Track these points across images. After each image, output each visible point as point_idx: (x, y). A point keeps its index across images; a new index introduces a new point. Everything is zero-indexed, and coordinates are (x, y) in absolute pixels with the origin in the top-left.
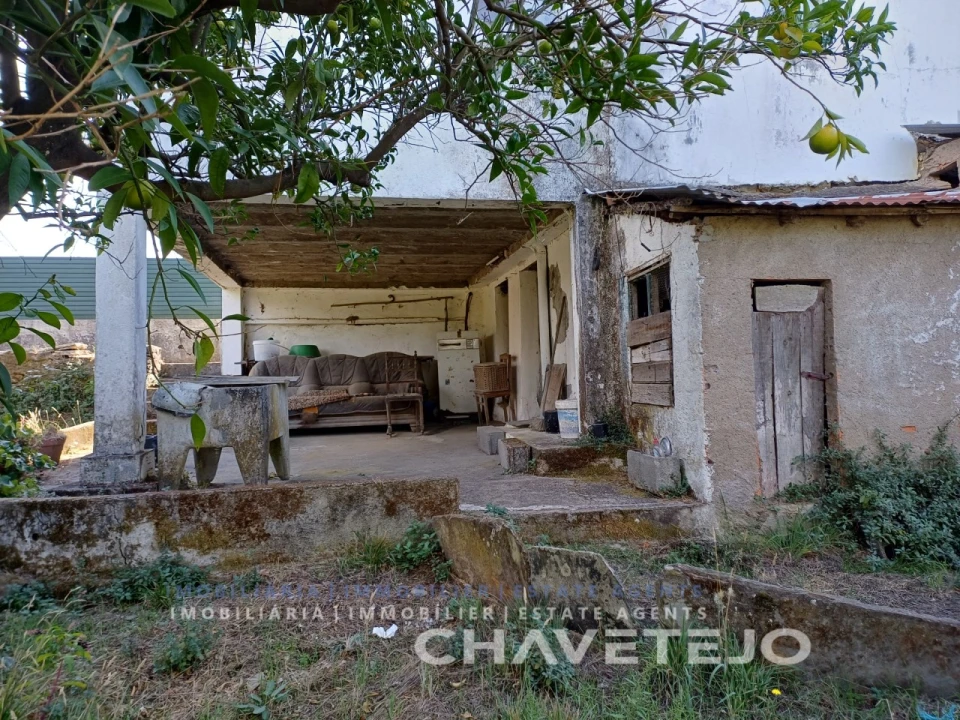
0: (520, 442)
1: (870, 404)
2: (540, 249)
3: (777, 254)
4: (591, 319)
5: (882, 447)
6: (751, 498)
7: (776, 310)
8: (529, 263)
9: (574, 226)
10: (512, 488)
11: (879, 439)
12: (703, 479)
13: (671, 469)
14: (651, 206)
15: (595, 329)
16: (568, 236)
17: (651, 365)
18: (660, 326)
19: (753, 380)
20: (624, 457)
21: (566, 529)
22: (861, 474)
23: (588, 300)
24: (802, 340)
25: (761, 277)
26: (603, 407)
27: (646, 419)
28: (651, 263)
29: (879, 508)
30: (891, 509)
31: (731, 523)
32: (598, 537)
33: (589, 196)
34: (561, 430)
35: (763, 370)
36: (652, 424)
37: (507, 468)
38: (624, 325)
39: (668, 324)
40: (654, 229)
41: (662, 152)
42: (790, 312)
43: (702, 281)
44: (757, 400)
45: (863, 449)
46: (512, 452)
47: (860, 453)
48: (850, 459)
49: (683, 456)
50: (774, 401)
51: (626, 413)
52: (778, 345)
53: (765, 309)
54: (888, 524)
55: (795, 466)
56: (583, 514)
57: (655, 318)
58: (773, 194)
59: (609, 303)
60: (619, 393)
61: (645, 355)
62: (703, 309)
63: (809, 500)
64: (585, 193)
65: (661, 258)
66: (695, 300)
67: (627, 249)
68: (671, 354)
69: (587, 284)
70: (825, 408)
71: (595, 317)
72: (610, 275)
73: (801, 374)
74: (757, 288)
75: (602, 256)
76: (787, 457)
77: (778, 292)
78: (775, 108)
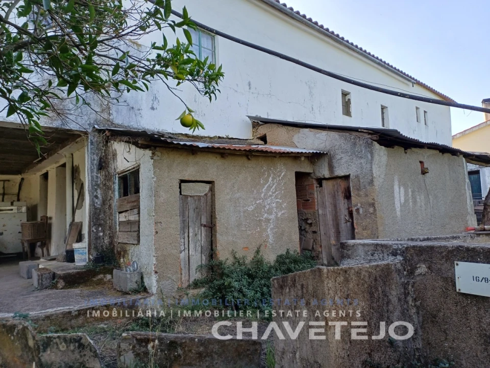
0: (47, 269)
1: (230, 238)
2: (68, 155)
3: (191, 168)
4: (96, 197)
5: (235, 258)
6: (176, 289)
7: (191, 195)
8: (61, 163)
9: (88, 145)
10: (37, 299)
11: (233, 254)
12: (152, 282)
13: (136, 278)
14: (129, 139)
15: (98, 202)
16: (85, 149)
17: (129, 222)
18: (134, 202)
19: (179, 228)
20: (111, 273)
21: (70, 320)
22: (226, 271)
23: (95, 186)
24: (202, 209)
25: (184, 179)
26: (102, 246)
27: (125, 251)
28: (130, 168)
29: (232, 287)
30: (237, 286)
31: (166, 304)
32: (91, 322)
33: (97, 129)
34: (76, 260)
35: (184, 223)
36: (128, 254)
37: (37, 287)
38: (115, 201)
39: (138, 200)
40: (131, 151)
41: (139, 112)
42: (196, 196)
43: (155, 179)
44: (181, 239)
45: (227, 259)
46: (41, 277)
47: (226, 261)
48: (222, 264)
49: (143, 270)
50: (189, 239)
51: (116, 249)
52: (191, 211)
53: (185, 194)
54: (236, 294)
55: (198, 270)
56: (82, 310)
57: (132, 197)
58: (193, 139)
59: (107, 188)
60: (112, 237)
61: (126, 217)
62: (156, 194)
63: (204, 287)
64: (94, 127)
65: (135, 166)
66: (151, 188)
67: (118, 160)
68: (139, 216)
69: (95, 177)
70: (212, 240)
71: (99, 196)
72: (109, 173)
73: (201, 225)
74: (182, 184)
75: (104, 162)
76: (194, 266)
77: (191, 186)
78: (194, 100)
